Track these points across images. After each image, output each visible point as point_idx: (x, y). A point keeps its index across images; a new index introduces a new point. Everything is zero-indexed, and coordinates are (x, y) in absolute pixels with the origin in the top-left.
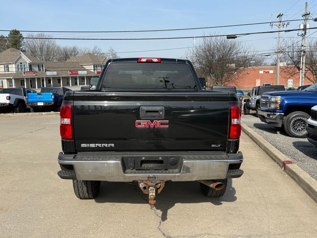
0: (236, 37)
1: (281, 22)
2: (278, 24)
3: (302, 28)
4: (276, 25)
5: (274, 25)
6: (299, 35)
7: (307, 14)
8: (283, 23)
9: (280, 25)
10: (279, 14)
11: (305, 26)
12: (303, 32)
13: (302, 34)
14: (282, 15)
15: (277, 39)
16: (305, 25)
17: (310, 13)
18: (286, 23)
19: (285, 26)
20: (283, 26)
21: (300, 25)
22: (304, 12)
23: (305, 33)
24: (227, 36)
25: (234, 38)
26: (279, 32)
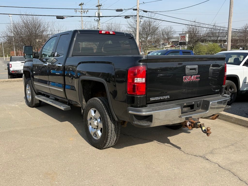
0: (64, 18)
1: (82, 9)
2: (80, 10)
3: (97, 16)
4: (79, 11)
5: (78, 11)
6: (95, 20)
7: (100, 6)
8: (84, 10)
9: (82, 12)
10: (81, 3)
13: (97, 20)
14: (83, 4)
15: (81, 22)
16: (99, 13)
17: (101, 5)
18: (86, 10)
19: (85, 12)
20: (84, 13)
21: (95, 13)
22: (97, 4)
23: (99, 19)
24: (57, 16)
26: (82, 17)
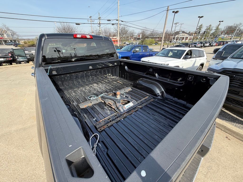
7: (100, 18)
10: (90, 16)
11: (100, 23)
12: (99, 25)
14: (92, 17)
18: (93, 20)
21: (98, 22)
22: (99, 17)
24: (76, 23)
25: (79, 25)
26: (91, 24)
